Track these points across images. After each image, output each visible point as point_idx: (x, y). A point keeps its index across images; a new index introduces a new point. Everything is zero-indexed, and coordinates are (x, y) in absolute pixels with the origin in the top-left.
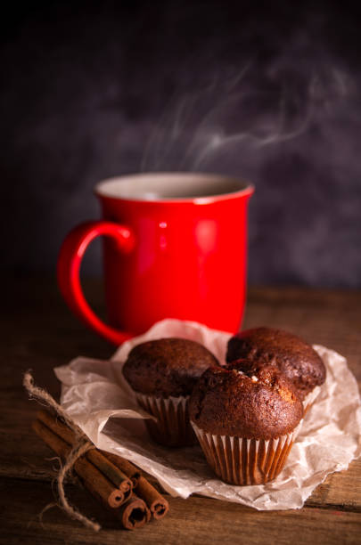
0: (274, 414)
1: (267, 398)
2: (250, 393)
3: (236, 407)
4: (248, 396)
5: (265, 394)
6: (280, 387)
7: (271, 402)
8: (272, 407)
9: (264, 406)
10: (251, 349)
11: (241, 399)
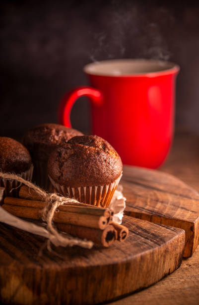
0: (111, 168)
1: (105, 158)
2: (95, 156)
3: (87, 167)
4: (94, 159)
5: (104, 155)
6: (109, 150)
7: (108, 161)
8: (109, 163)
9: (104, 163)
10: (51, 130)
11: (89, 162)
